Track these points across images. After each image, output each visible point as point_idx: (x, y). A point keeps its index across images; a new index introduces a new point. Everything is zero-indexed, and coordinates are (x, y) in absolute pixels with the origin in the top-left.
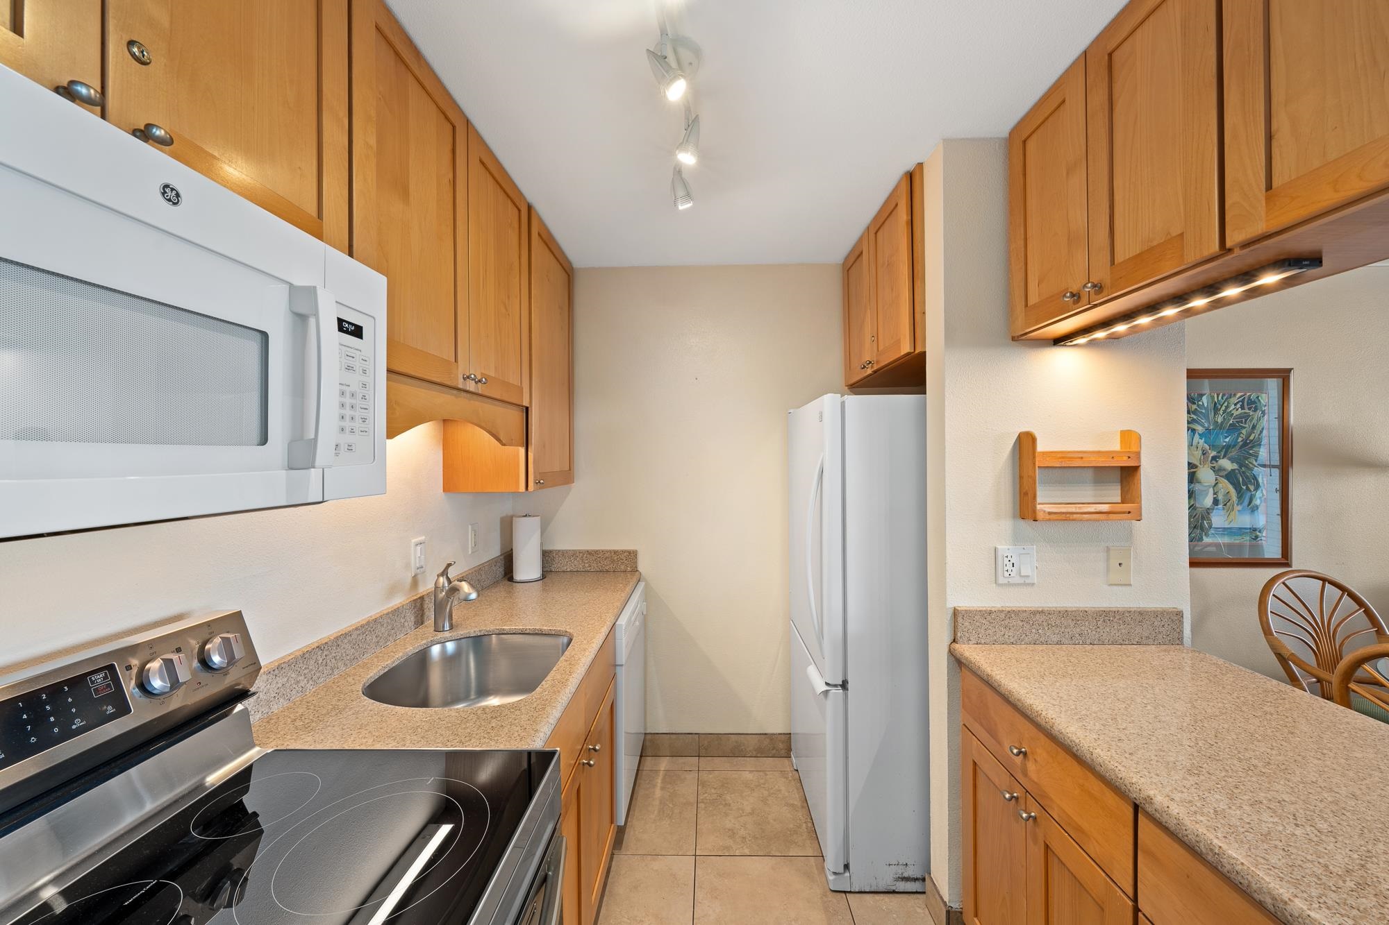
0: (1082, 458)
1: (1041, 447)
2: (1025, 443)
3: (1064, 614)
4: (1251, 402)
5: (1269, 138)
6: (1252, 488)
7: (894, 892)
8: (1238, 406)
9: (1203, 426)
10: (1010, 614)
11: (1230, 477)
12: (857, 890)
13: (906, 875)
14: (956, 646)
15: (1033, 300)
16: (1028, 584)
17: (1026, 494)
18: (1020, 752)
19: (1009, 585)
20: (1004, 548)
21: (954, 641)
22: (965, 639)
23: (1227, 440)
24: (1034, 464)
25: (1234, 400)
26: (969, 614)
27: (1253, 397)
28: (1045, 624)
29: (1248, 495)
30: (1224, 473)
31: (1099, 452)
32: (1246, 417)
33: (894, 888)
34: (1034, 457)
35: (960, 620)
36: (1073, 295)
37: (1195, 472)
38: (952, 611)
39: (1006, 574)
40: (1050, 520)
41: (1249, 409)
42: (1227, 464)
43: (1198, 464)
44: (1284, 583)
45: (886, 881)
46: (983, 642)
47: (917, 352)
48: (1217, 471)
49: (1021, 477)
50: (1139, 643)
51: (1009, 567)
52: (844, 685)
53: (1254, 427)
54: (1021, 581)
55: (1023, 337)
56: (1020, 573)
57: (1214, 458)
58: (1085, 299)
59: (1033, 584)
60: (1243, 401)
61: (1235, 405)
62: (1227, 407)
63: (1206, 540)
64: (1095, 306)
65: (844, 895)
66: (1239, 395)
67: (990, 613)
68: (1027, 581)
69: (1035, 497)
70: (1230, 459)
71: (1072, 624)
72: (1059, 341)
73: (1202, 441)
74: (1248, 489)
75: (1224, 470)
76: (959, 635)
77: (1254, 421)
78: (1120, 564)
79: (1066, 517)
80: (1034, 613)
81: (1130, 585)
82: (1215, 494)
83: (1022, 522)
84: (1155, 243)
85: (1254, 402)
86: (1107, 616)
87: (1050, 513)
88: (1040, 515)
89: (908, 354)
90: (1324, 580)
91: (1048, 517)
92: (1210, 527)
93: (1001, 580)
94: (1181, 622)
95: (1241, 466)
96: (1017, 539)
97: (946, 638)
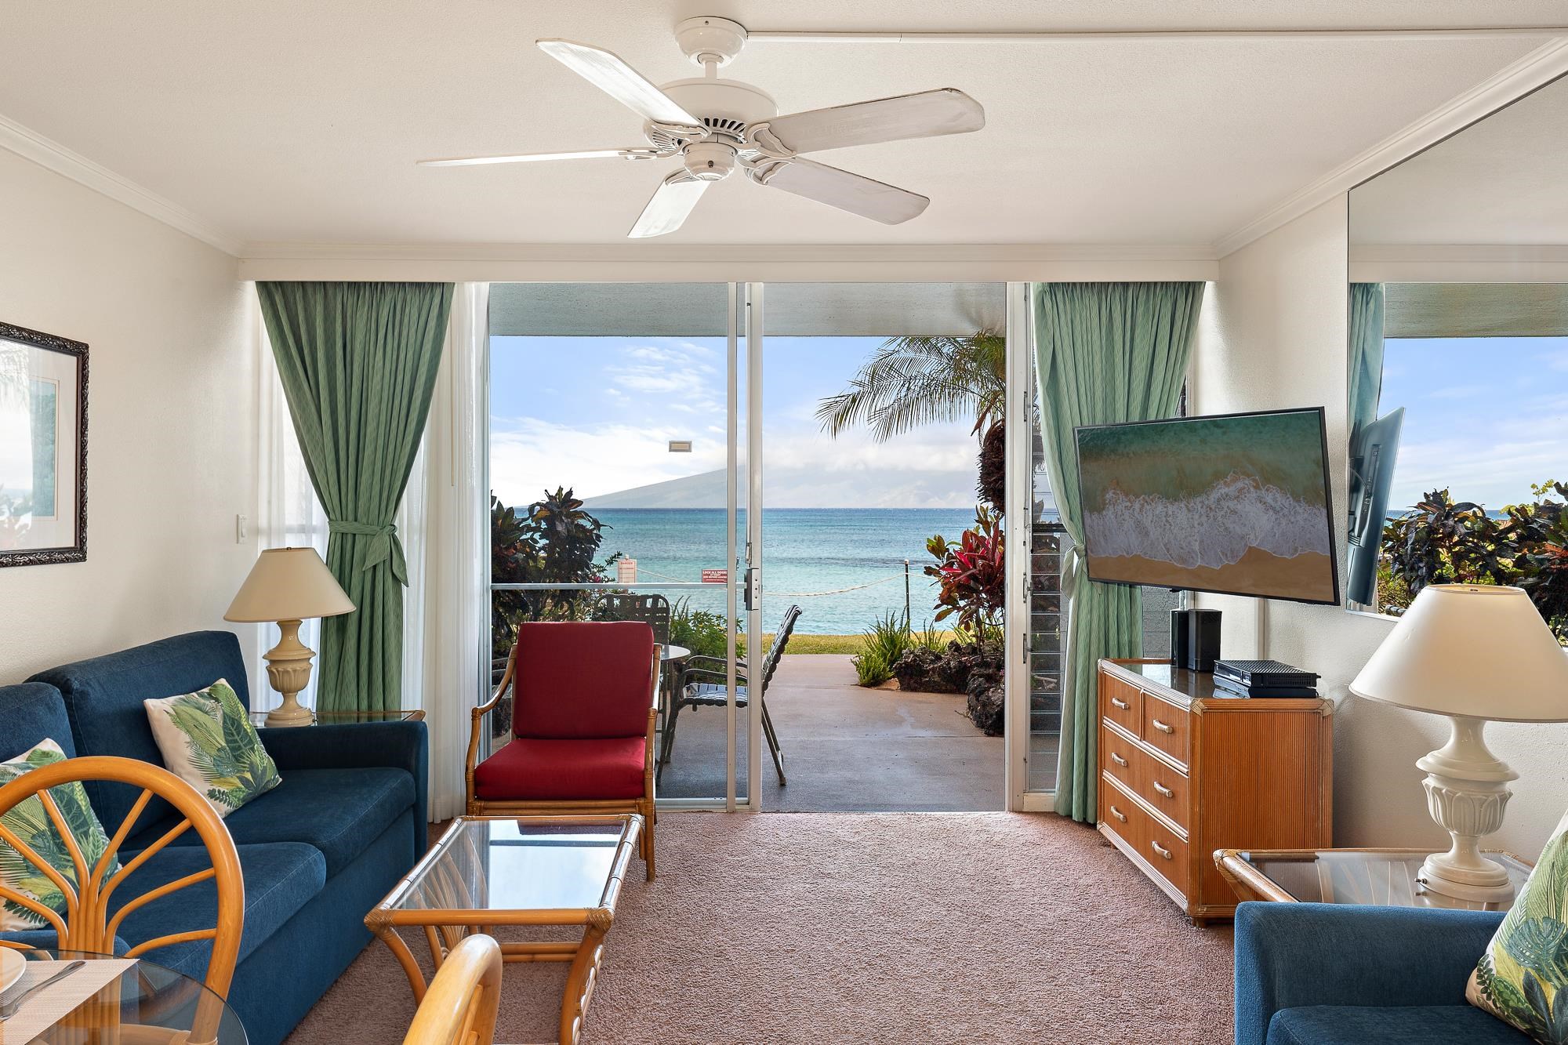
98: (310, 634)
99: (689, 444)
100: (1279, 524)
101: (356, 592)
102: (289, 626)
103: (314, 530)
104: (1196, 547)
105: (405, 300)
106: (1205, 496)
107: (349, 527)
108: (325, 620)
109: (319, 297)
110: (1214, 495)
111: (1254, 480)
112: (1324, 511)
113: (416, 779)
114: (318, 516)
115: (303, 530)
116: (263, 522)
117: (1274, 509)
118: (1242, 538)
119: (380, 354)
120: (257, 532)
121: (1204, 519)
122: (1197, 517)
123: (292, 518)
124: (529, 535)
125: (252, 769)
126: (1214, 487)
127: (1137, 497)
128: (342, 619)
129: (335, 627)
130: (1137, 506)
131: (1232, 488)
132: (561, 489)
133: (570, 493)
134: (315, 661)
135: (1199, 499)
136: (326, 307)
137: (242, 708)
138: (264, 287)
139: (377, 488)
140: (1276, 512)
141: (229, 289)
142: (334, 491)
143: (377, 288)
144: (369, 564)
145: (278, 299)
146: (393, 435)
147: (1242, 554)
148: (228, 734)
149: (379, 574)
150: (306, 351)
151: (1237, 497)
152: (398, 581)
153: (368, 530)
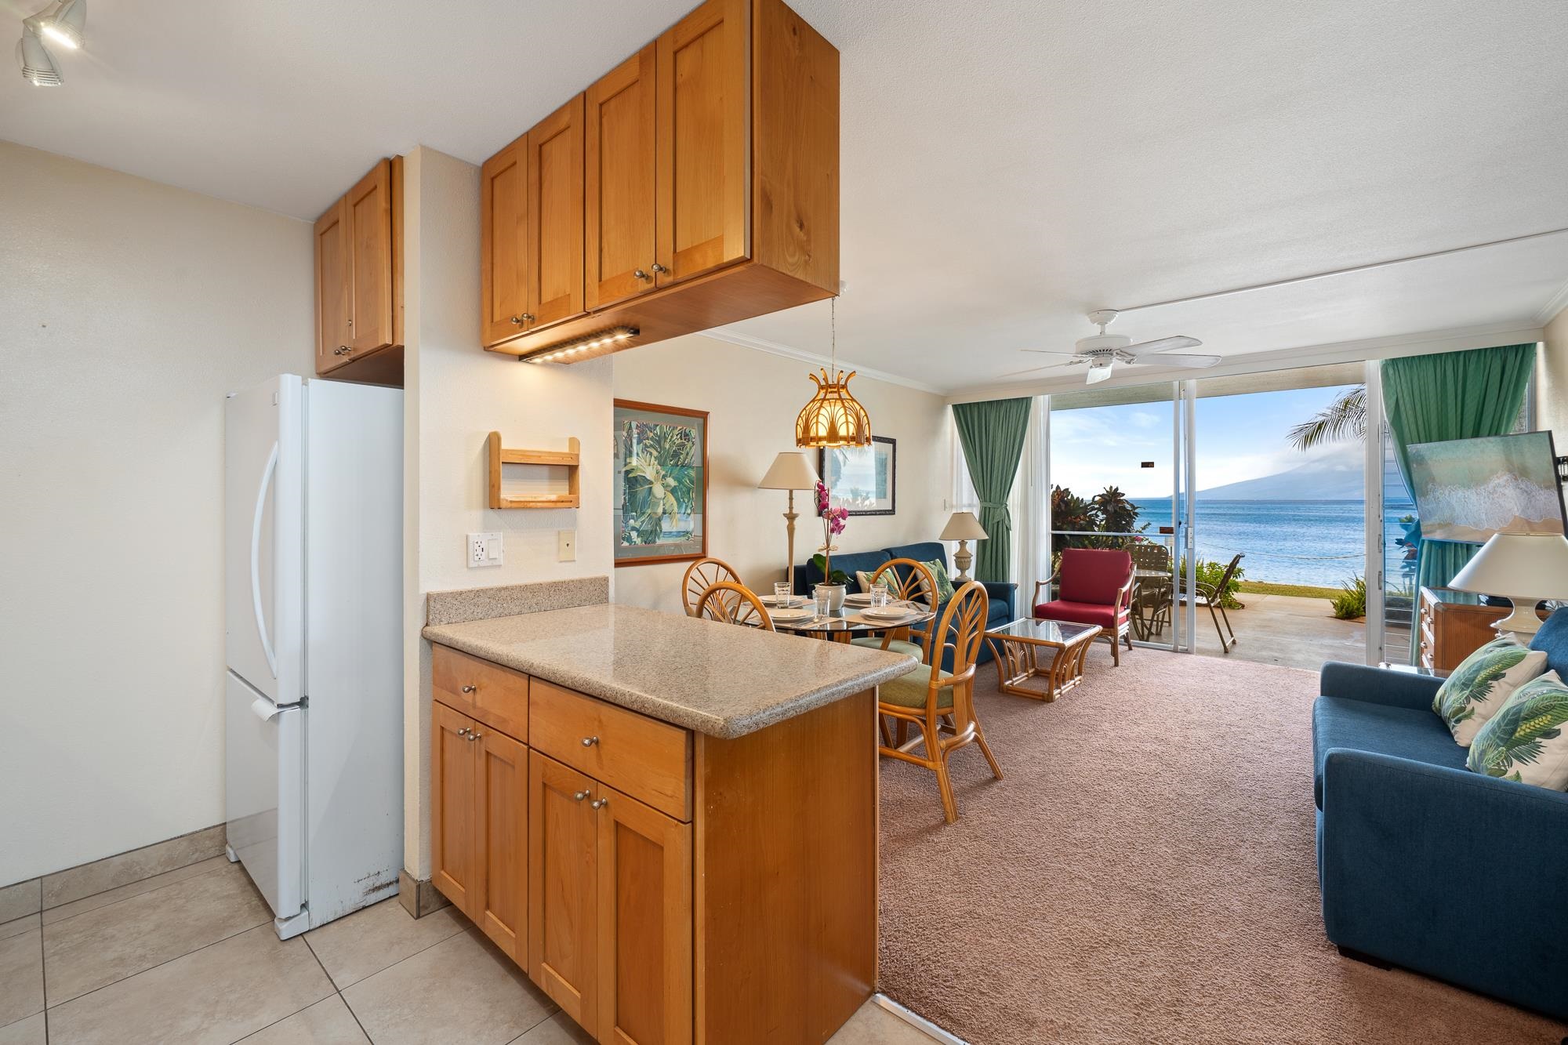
0: (540, 457)
1: (505, 445)
2: (493, 442)
3: (525, 588)
4: (686, 435)
5: (601, 250)
6: (686, 500)
7: (364, 908)
8: (679, 436)
9: (657, 451)
10: (478, 593)
11: (673, 491)
12: (318, 925)
13: (378, 884)
14: (428, 628)
15: (497, 318)
16: (496, 566)
17: (493, 486)
18: (470, 689)
19: (479, 567)
20: (474, 536)
21: (427, 625)
22: (437, 621)
23: (672, 463)
24: (499, 459)
25: (676, 432)
26: (441, 597)
27: (687, 431)
28: (509, 598)
29: (684, 504)
30: (670, 489)
31: (550, 452)
32: (683, 445)
33: (364, 904)
34: (499, 454)
35: (432, 603)
36: (518, 321)
37: (651, 488)
38: (425, 597)
39: (477, 558)
40: (511, 508)
41: (685, 440)
42: (671, 482)
43: (653, 480)
44: (697, 568)
45: (355, 899)
46: (454, 621)
47: (394, 345)
48: (665, 486)
49: (490, 472)
50: (579, 605)
51: (479, 551)
52: (303, 703)
53: (687, 454)
54: (489, 563)
55: (492, 349)
56: (488, 556)
57: (664, 477)
58: (525, 326)
59: (500, 566)
60: (681, 433)
61: (677, 435)
62: (672, 437)
63: (658, 542)
64: (533, 333)
65: (300, 938)
66: (679, 428)
67: (461, 593)
68: (495, 564)
69: (499, 489)
70: (673, 478)
71: (530, 596)
72: (523, 357)
73: (656, 463)
74: (684, 501)
75: (670, 486)
76: (431, 617)
77: (688, 449)
78: (568, 545)
79: (523, 506)
80: (500, 590)
81: (574, 561)
82: (664, 505)
83: (491, 512)
84: (560, 296)
85: (687, 435)
86: (556, 587)
87: (511, 502)
88: (503, 504)
89: (387, 346)
90: (718, 564)
91: (509, 505)
92: (661, 531)
93: (472, 564)
94: (607, 586)
95: (679, 482)
96: (487, 527)
97: (420, 624)
98: (972, 547)
99: (1153, 463)
100: (1531, 501)
101: (990, 532)
102: (963, 544)
103: (974, 506)
104: (1484, 517)
105: (1010, 407)
106: (1486, 486)
107: (988, 505)
108: (978, 541)
109: (976, 409)
110: (1491, 485)
111: (1514, 475)
112: (1556, 493)
113: (1009, 605)
114: (976, 500)
115: (970, 506)
116: (954, 503)
117: (1527, 492)
118: (1510, 510)
119: (1000, 431)
120: (952, 506)
121: (1487, 499)
122: (1482, 498)
123: (965, 501)
124: (1094, 512)
125: (947, 591)
126: (1491, 480)
127: (1446, 487)
128: (984, 541)
129: (982, 544)
130: (1447, 492)
131: (1501, 480)
132: (1111, 487)
133: (1117, 489)
134: (974, 560)
135: (1483, 487)
136: (979, 412)
137: (944, 570)
138: (955, 407)
139: (999, 489)
140: (1529, 494)
141: (941, 410)
142: (982, 490)
143: (999, 402)
144: (996, 521)
145: (960, 411)
146: (1005, 465)
147: (1510, 521)
148: (939, 577)
149: (1000, 525)
150: (971, 432)
151: (1505, 486)
152: (1008, 529)
153: (995, 506)
